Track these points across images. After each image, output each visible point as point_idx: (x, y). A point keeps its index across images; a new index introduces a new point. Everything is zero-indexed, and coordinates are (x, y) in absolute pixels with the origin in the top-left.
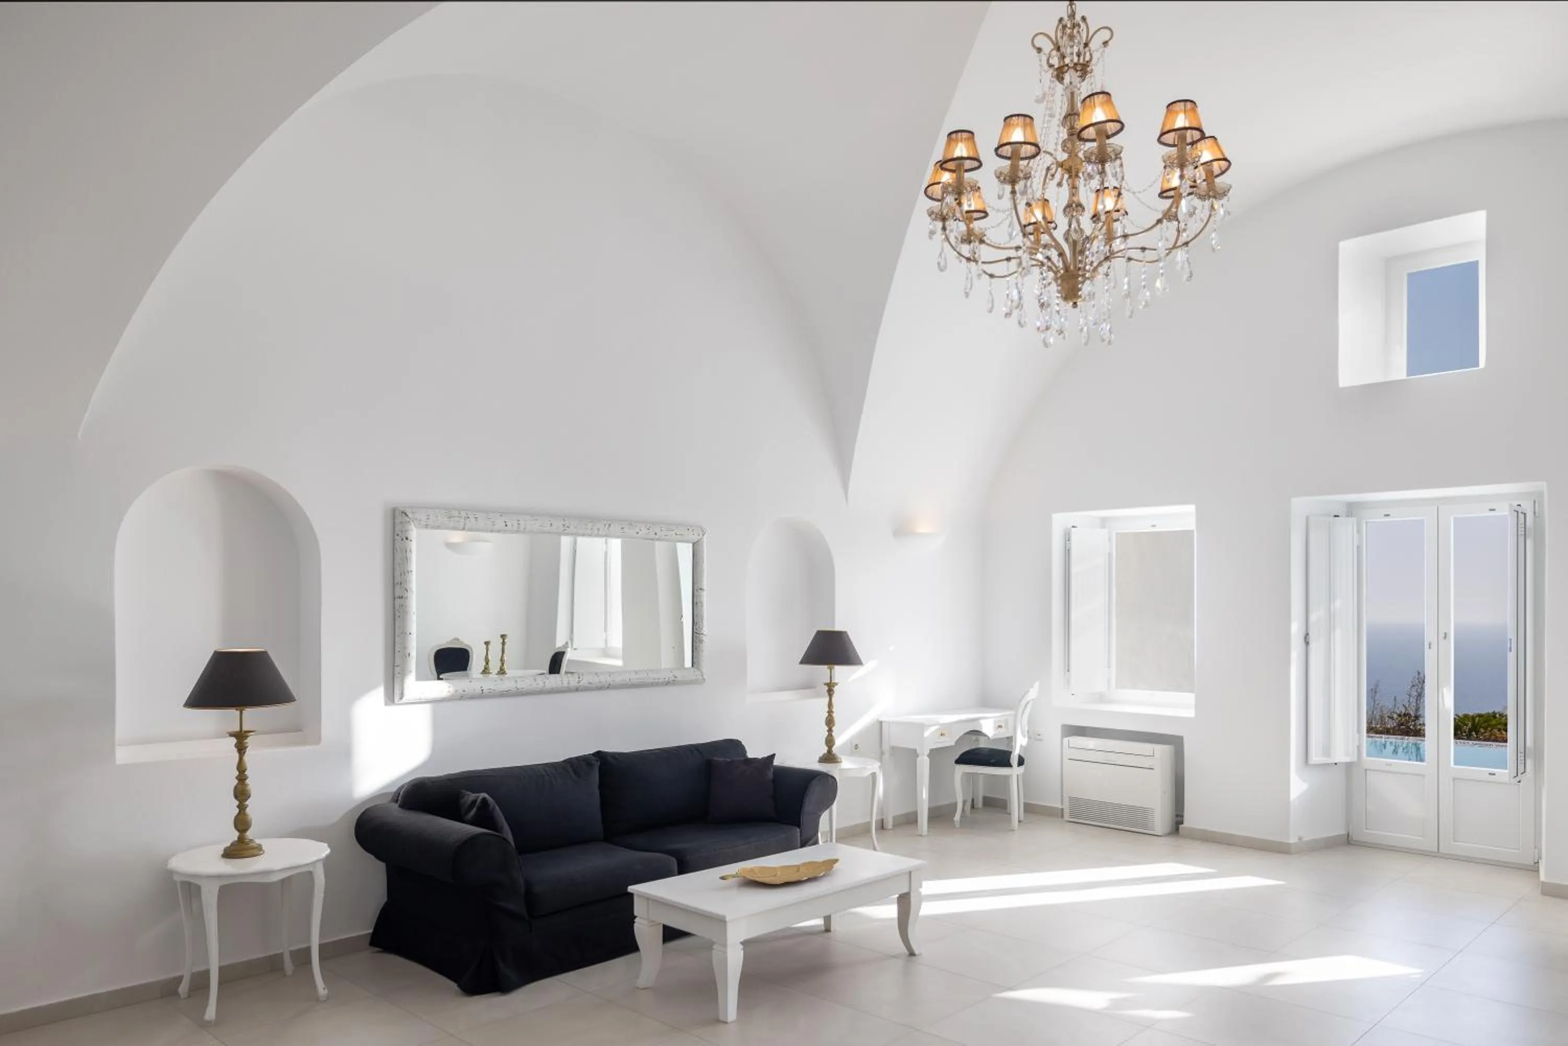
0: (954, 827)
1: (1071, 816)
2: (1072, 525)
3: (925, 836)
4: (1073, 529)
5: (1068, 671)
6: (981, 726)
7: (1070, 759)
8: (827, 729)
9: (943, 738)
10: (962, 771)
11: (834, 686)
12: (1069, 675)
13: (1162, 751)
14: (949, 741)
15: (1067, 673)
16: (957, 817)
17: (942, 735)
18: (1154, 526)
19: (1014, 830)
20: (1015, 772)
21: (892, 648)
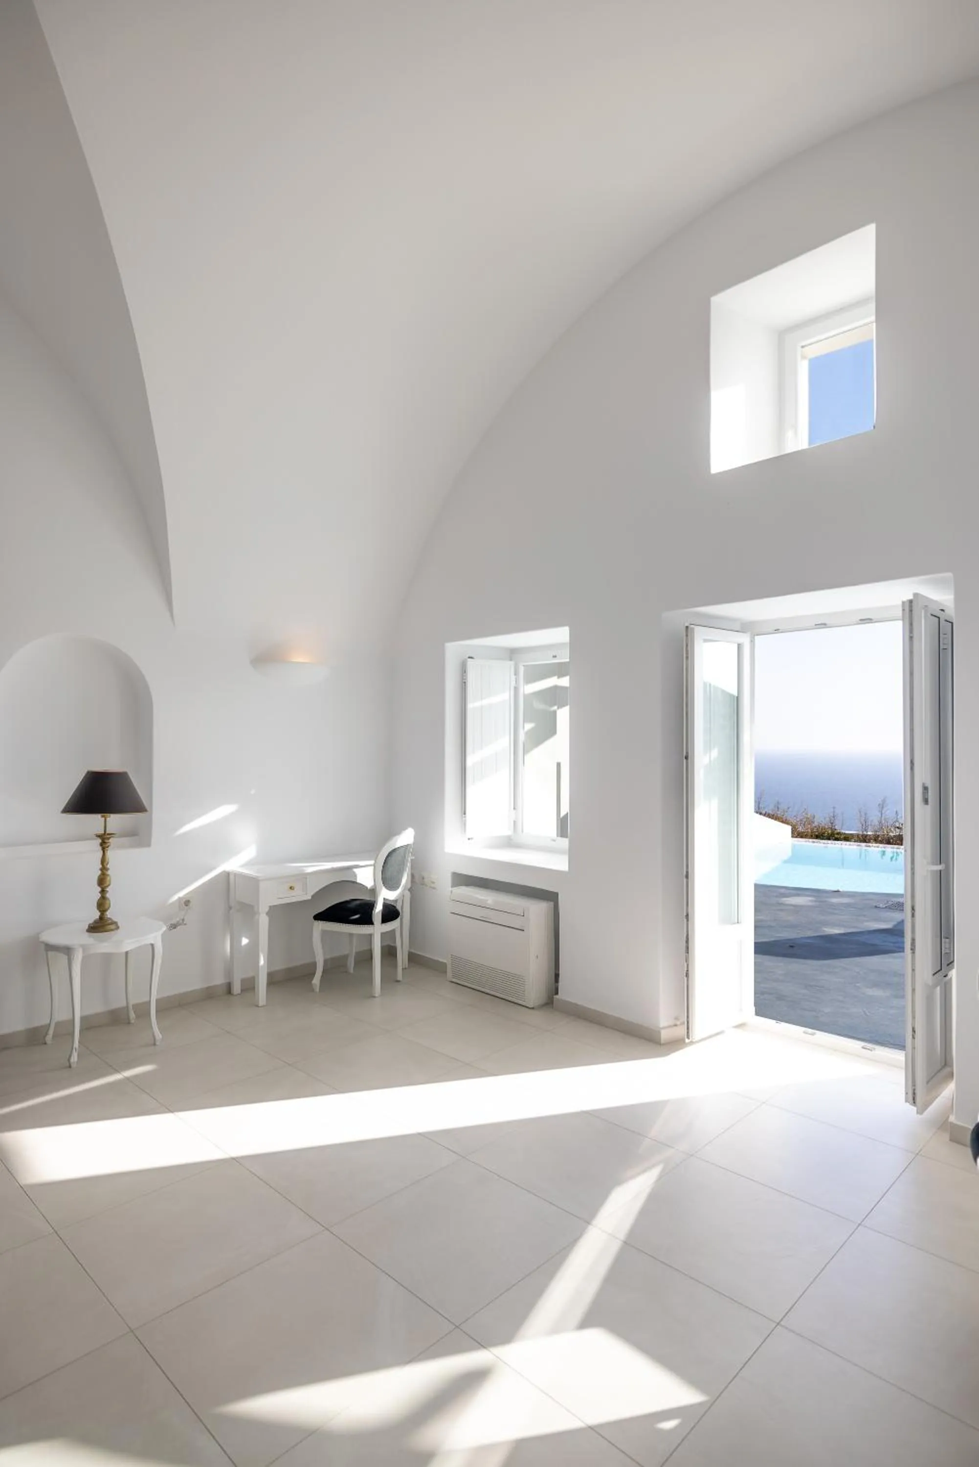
0: (313, 990)
1: (454, 977)
2: (468, 656)
3: (263, 1006)
4: (469, 660)
5: (465, 814)
6: (355, 876)
7: (453, 913)
8: (99, 889)
9: (293, 893)
10: (320, 928)
11: (109, 839)
12: (465, 817)
13: (537, 910)
14: (302, 895)
15: (464, 816)
16: (316, 980)
17: (291, 888)
18: (555, 657)
19: (374, 997)
20: (378, 929)
21: (253, 792)
